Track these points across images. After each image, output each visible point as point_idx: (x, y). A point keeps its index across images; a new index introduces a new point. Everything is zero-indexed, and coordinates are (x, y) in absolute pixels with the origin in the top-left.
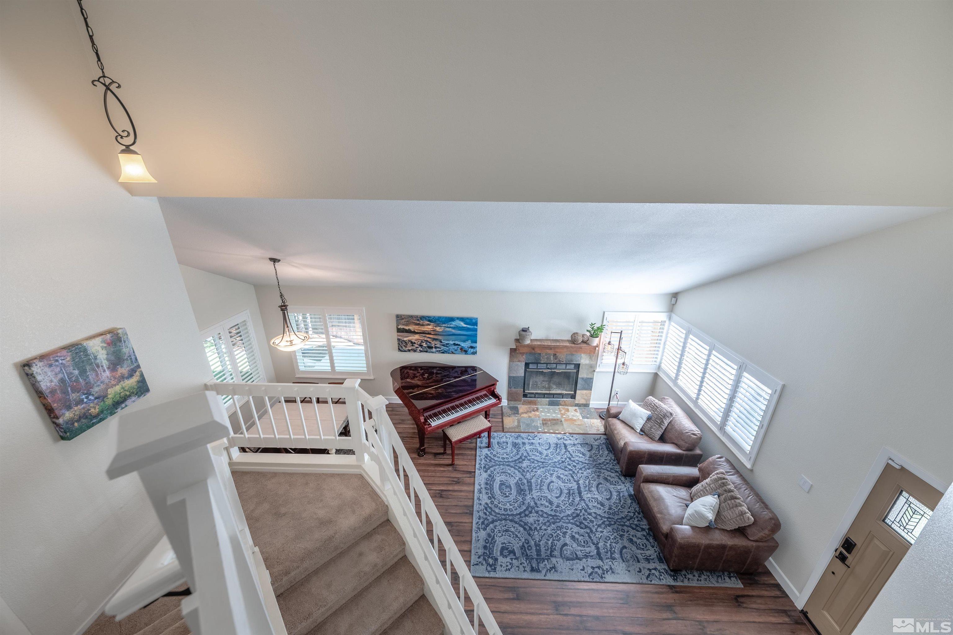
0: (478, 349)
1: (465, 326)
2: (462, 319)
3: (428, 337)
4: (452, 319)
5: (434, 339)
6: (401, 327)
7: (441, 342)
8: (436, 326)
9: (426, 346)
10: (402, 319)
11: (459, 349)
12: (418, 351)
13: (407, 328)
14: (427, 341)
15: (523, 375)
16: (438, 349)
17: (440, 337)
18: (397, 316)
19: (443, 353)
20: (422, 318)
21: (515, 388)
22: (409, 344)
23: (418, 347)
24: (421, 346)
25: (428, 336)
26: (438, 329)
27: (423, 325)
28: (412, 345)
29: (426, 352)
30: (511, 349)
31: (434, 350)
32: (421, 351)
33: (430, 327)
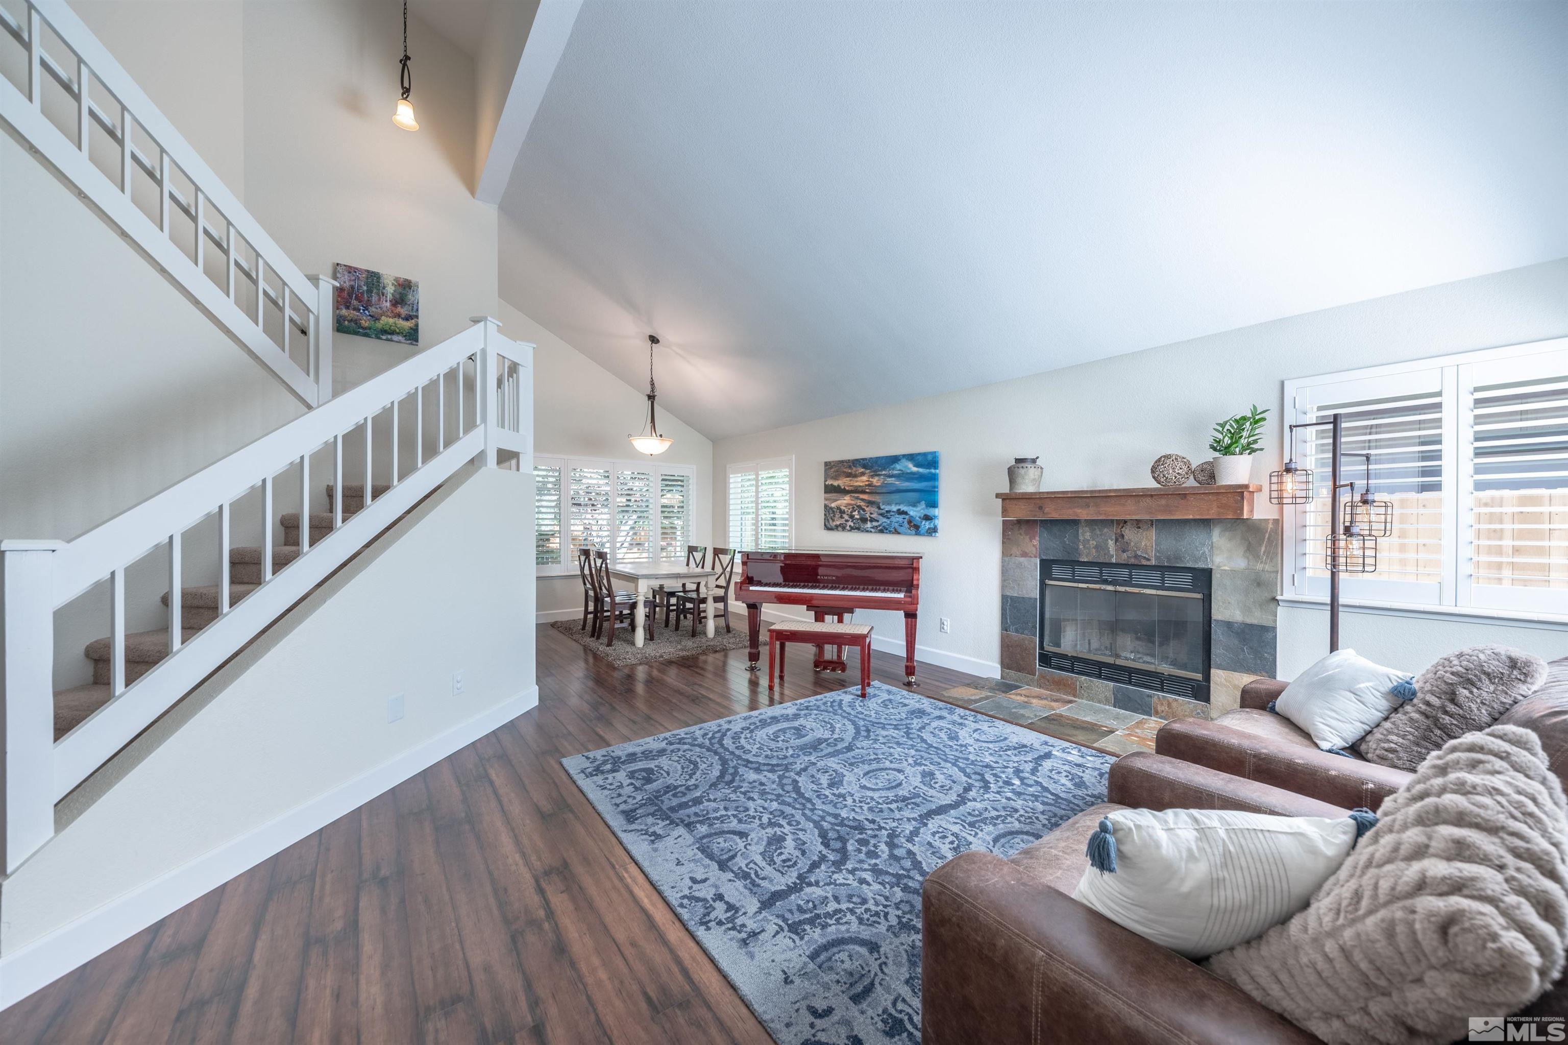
0: (940, 523)
1: (915, 469)
2: (911, 457)
3: (863, 500)
4: (895, 459)
5: (870, 503)
6: (829, 482)
7: (879, 508)
8: (872, 476)
9: (858, 517)
10: (831, 468)
11: (906, 521)
12: (848, 528)
13: (836, 483)
14: (859, 507)
15: (1038, 596)
16: (875, 524)
17: (877, 498)
18: (826, 464)
19: (881, 531)
20: (855, 463)
21: (1017, 631)
22: (838, 515)
23: (847, 521)
24: (852, 517)
25: (862, 496)
26: (876, 481)
27: (855, 476)
28: (842, 517)
29: (858, 529)
30: (1004, 523)
31: (869, 525)
32: (852, 528)
33: (865, 478)
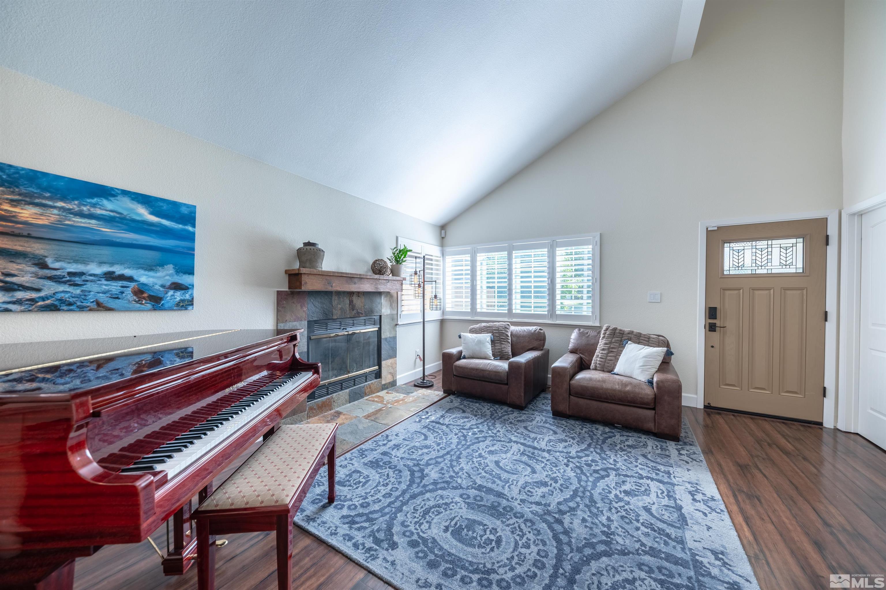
0: (197, 293)
15: (306, 350)
30: (279, 293)
